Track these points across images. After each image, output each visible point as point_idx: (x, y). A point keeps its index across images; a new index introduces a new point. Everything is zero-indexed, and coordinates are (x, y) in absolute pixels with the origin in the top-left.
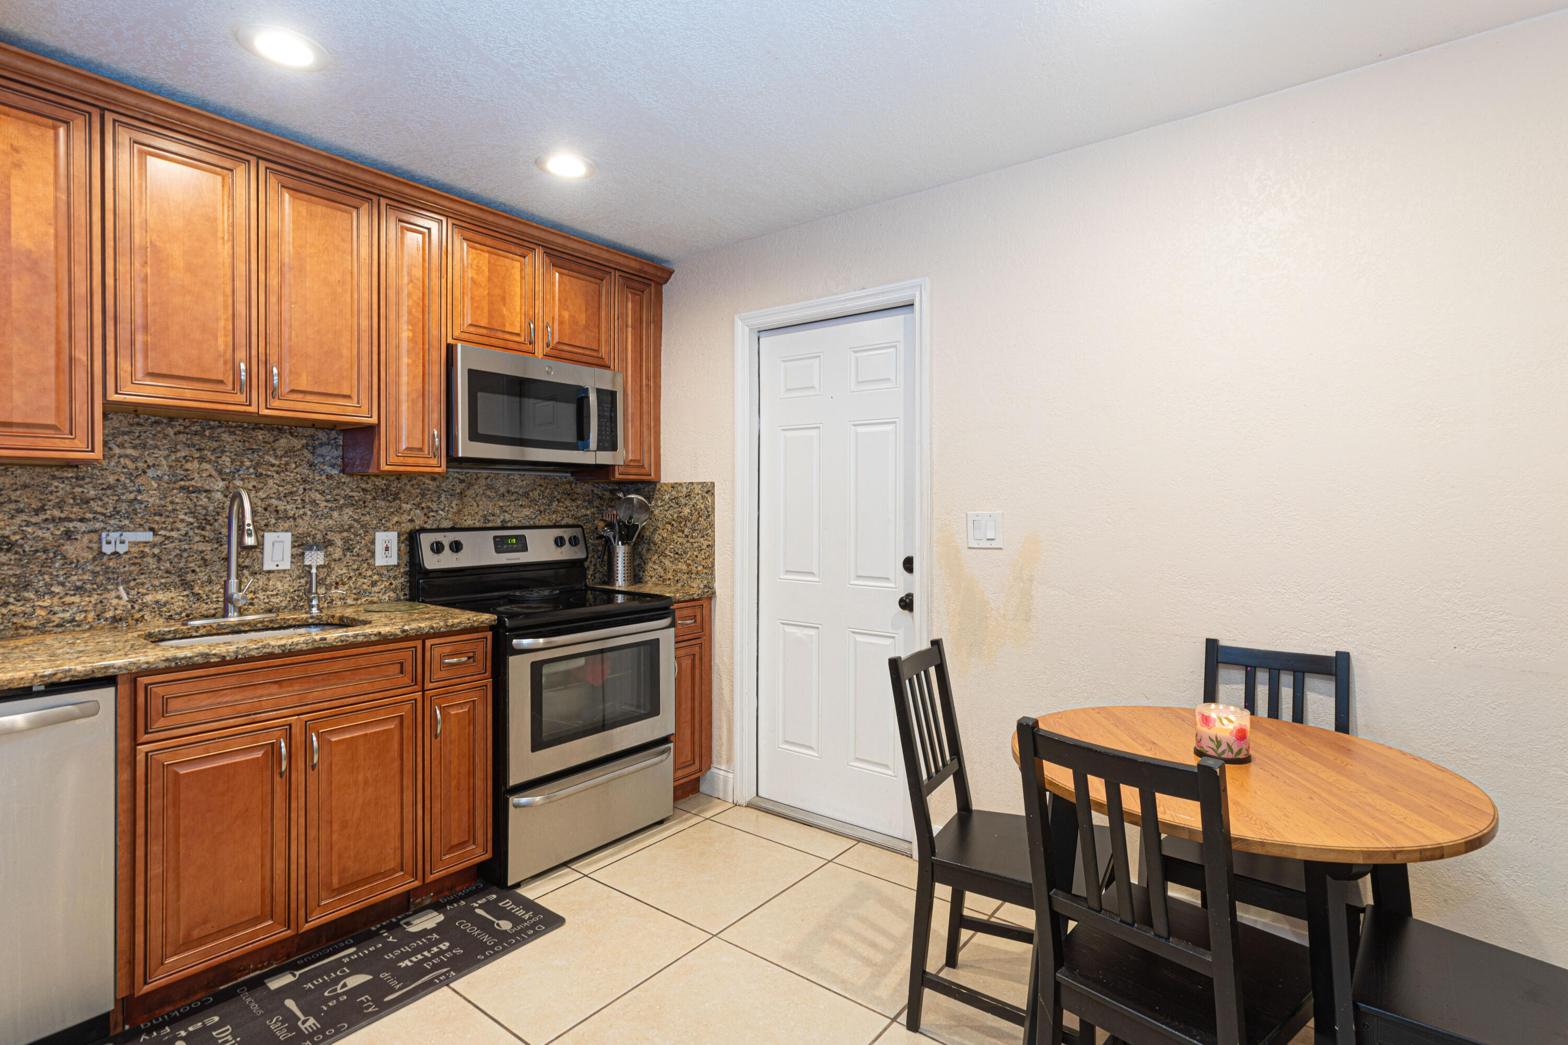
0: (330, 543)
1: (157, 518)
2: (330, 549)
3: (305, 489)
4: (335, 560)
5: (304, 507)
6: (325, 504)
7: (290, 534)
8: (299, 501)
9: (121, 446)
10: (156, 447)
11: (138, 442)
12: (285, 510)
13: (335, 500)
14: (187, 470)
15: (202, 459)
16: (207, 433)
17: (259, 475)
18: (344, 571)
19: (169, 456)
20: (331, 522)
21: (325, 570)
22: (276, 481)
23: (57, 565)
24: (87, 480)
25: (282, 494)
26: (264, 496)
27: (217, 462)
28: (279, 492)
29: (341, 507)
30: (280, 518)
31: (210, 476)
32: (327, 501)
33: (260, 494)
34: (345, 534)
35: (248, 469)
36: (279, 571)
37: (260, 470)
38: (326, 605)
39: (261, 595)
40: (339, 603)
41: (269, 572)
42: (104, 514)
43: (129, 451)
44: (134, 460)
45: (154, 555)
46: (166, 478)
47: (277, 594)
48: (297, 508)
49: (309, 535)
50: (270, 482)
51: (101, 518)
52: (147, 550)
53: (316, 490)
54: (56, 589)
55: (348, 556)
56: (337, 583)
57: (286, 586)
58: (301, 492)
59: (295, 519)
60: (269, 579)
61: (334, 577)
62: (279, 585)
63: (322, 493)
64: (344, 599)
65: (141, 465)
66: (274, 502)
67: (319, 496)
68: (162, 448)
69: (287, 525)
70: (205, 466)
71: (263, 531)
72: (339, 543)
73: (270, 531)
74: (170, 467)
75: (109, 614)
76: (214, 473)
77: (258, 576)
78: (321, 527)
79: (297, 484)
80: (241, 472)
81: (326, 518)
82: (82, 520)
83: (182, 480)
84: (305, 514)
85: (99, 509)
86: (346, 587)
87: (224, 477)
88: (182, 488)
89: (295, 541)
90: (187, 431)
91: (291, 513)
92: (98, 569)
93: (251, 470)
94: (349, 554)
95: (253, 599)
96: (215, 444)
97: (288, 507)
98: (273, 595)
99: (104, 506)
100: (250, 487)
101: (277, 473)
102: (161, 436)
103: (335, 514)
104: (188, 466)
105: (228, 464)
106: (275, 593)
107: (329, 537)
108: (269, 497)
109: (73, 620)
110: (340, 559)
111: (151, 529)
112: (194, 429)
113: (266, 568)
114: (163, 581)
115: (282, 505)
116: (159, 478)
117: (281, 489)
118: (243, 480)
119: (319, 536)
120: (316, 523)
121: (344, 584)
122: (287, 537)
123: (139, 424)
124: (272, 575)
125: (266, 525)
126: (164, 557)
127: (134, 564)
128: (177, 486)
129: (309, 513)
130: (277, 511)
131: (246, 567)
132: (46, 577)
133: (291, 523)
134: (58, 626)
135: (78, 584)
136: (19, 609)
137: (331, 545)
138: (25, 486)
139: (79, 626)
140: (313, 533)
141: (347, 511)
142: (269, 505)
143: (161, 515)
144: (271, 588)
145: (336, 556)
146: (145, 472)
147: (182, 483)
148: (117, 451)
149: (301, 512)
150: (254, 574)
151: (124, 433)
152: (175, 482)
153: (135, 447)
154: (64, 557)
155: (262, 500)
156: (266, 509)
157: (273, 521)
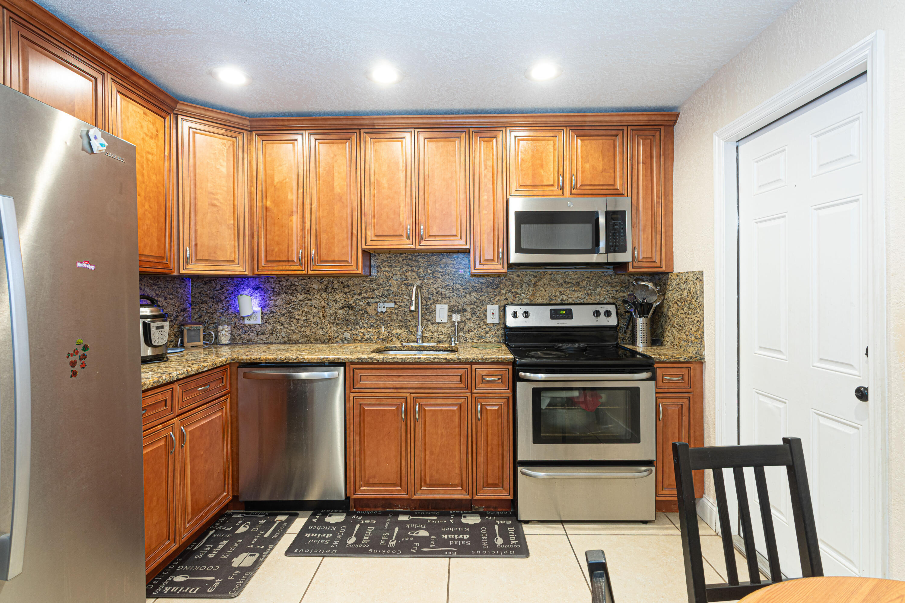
0: (465, 310)
1: (396, 297)
2: (465, 313)
3: (453, 283)
4: (468, 319)
5: (453, 292)
6: (463, 290)
7: (447, 305)
8: (451, 289)
9: (384, 267)
10: (396, 267)
11: (390, 265)
12: (445, 294)
13: (467, 288)
14: (407, 276)
15: (412, 271)
16: (414, 259)
17: (434, 277)
18: (472, 325)
19: (400, 270)
20: (465, 300)
21: (463, 324)
22: (441, 280)
23: (365, 316)
24: (374, 282)
25: (444, 286)
26: (436, 287)
27: (417, 272)
28: (442, 285)
29: (470, 292)
30: (443, 297)
31: (415, 278)
32: (464, 289)
33: (435, 286)
34: (472, 306)
35: (429, 274)
36: (443, 323)
37: (434, 275)
38: (464, 341)
39: (435, 334)
40: (470, 341)
41: (439, 323)
42: (379, 296)
43: (387, 269)
44: (389, 272)
45: (396, 313)
46: (399, 279)
47: (442, 334)
48: (450, 293)
49: (456, 306)
50: (439, 280)
51: (378, 297)
52: (393, 311)
53: (459, 284)
54: (365, 325)
55: (474, 317)
56: (469, 331)
57: (446, 330)
58: (452, 285)
59: (449, 298)
60: (439, 327)
61: (467, 328)
62: (443, 330)
63: (461, 285)
64: (472, 339)
65: (391, 274)
66: (440, 290)
67: (460, 287)
68: (398, 267)
69: (446, 301)
70: (414, 274)
71: (436, 303)
72: (470, 310)
73: (439, 304)
74: (401, 275)
75: (381, 337)
76: (417, 277)
77: (434, 325)
78: (461, 302)
79: (450, 281)
80: (427, 276)
81: (463, 298)
82: (372, 298)
83: (405, 280)
84: (454, 296)
85: (378, 294)
86: (473, 333)
87: (421, 278)
88: (405, 284)
89: (450, 309)
90: (407, 258)
91: (448, 295)
92: (378, 318)
93: (431, 275)
94: (474, 316)
95: (432, 335)
96: (417, 264)
97: (447, 292)
98: (440, 335)
99: (379, 292)
100: (431, 283)
101: (442, 276)
102: (397, 261)
103: (468, 296)
104: (407, 274)
105: (422, 273)
106: (441, 333)
107: (465, 307)
108: (438, 287)
109: (370, 339)
110: (470, 319)
111: (395, 302)
112: (409, 257)
113: (437, 321)
114: (399, 325)
115: (443, 291)
116: (397, 280)
117: (443, 283)
118: (428, 279)
119: (460, 307)
120: (459, 300)
121: (472, 331)
122: (446, 307)
123: (390, 257)
124: (440, 325)
125: (437, 301)
126: (399, 314)
127: (389, 317)
128: (403, 283)
129: (456, 295)
130: (442, 294)
131: (429, 320)
132: (362, 320)
133: (447, 300)
134: (366, 340)
135: (372, 324)
136: (355, 332)
137: (466, 311)
138: (356, 285)
139: (372, 341)
140: (457, 305)
141: (473, 294)
142: (438, 291)
143: (398, 296)
144: (440, 331)
145: (468, 317)
146: (392, 278)
147: (405, 282)
148: (383, 269)
149: (452, 294)
150: (432, 324)
151: (385, 262)
152: (402, 282)
153: (389, 267)
154: (367, 313)
155: (435, 289)
156: (437, 293)
157: (440, 299)
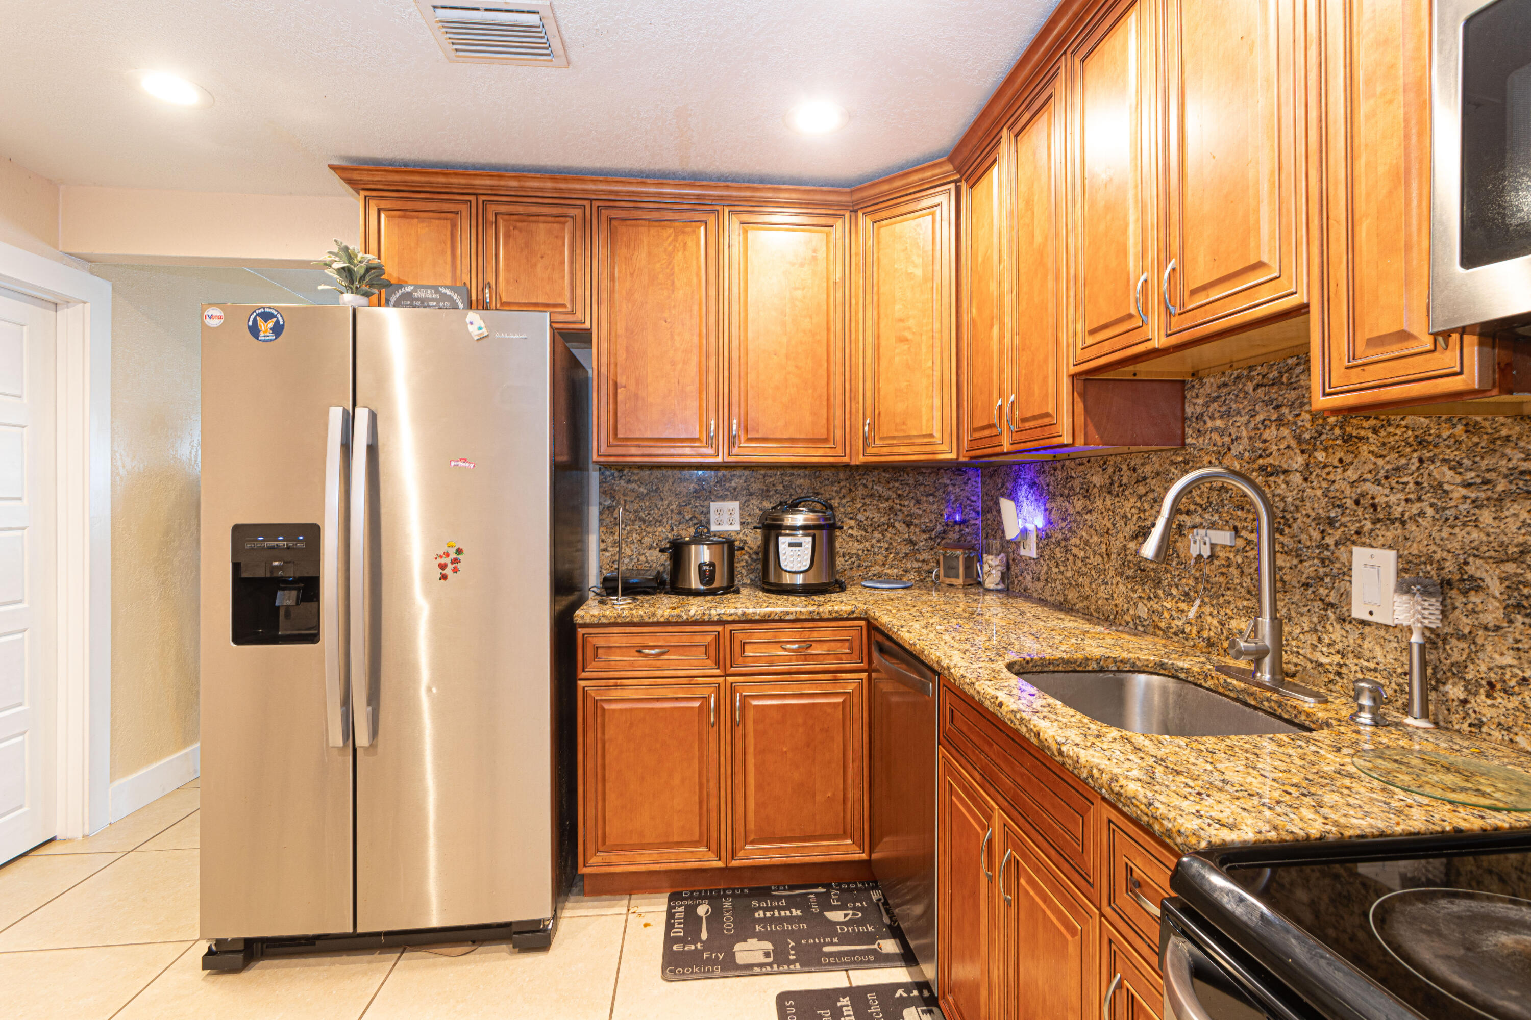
0: (1475, 585)
1: (1239, 513)
2: (1474, 598)
3: (1421, 460)
4: (1486, 628)
5: (1419, 499)
6: (1464, 491)
7: (1392, 554)
8: (1411, 486)
9: (1212, 418)
10: (1238, 413)
11: (1224, 409)
12: (1388, 505)
13: (1486, 482)
14: (1265, 441)
15: (1280, 422)
16: (1284, 380)
17: (1347, 439)
18: (1508, 660)
19: (1249, 422)
20: (1475, 535)
21: (1463, 645)
22: (1372, 448)
23: (1174, 563)
24: (1191, 464)
25: (1382, 473)
26: (1355, 477)
27: (1295, 423)
28: (1375, 470)
29: (1500, 500)
30: (1379, 520)
31: (1288, 447)
32: (1468, 485)
33: (1349, 473)
34: (1511, 568)
35: (1332, 430)
36: (1379, 626)
37: (1349, 429)
38: (1465, 727)
39: (1351, 661)
40: (1497, 735)
41: (1363, 623)
42: (1201, 506)
43: (1219, 423)
44: (1221, 432)
45: (1238, 566)
46: (1247, 454)
47: (1375, 670)
48: (1407, 500)
49: (1430, 560)
50: (1364, 448)
51: (1200, 510)
52: (1232, 556)
53: (1444, 460)
54: (1174, 591)
55: (1518, 624)
56: (1491, 685)
57: (1390, 657)
58: (1414, 468)
59: (1403, 523)
60: (1363, 636)
61: (1483, 668)
62: (1378, 652)
63: (1457, 466)
64: (1508, 729)
65: (1227, 439)
66: (1369, 487)
67: (1449, 474)
68: (1243, 412)
69: (1389, 535)
70: (1285, 432)
71: (1354, 543)
72: (1496, 588)
73: (1363, 544)
74: (1250, 438)
75: (1205, 634)
76: (1293, 443)
77: (1348, 627)
78: (1454, 545)
79: (1408, 450)
80: (1324, 437)
81: (1464, 524)
82: (1188, 513)
83: (1260, 456)
84: (1422, 513)
85: (1198, 500)
86: (1515, 702)
87: (1304, 447)
88: (1262, 469)
89: (1406, 570)
90: (1265, 381)
91: (1397, 512)
92: (1198, 574)
93: (1337, 431)
94: (1520, 618)
95: (1340, 666)
96: (1293, 395)
97: (1393, 499)
98: (1370, 670)
99: (1200, 496)
100: (1336, 463)
101: (1375, 431)
102: (1241, 395)
103: (1486, 517)
104: (1267, 435)
105: (1308, 425)
106: (1372, 665)
107: (1471, 570)
108: (1362, 480)
109: (1183, 632)
110: (1498, 628)
111: (1235, 529)
112: (1271, 376)
113: (1359, 612)
114: (1245, 603)
115: (1381, 494)
116: (1240, 456)
117: (1380, 462)
118: (1326, 449)
119: (1450, 565)
120: (1445, 534)
121: (1508, 692)
122: (1388, 560)
123: (1225, 385)
124: (1367, 630)
125: (1358, 533)
126: (1246, 570)
127: (1222, 574)
128: (1256, 466)
129: (1430, 511)
130: (1374, 506)
131: (1331, 605)
132: (1169, 575)
133: (1395, 531)
134: (1176, 634)
135: (1187, 589)
136: (1156, 607)
137: (1478, 589)
138: (1158, 474)
139: (1187, 639)
140: (1437, 557)
141: (1516, 508)
142: (1363, 495)
143: (1242, 509)
144: (1367, 654)
145: (1489, 618)
146: (1229, 449)
147: (1261, 461)
148: (1210, 424)
149: (1415, 508)
150: (1342, 620)
151: (1215, 400)
152: (1254, 461)
153: (1221, 417)
154: (1178, 557)
155: (1352, 484)
156: (1357, 503)
157: (1368, 526)
